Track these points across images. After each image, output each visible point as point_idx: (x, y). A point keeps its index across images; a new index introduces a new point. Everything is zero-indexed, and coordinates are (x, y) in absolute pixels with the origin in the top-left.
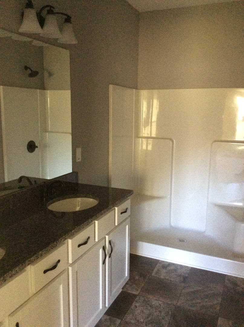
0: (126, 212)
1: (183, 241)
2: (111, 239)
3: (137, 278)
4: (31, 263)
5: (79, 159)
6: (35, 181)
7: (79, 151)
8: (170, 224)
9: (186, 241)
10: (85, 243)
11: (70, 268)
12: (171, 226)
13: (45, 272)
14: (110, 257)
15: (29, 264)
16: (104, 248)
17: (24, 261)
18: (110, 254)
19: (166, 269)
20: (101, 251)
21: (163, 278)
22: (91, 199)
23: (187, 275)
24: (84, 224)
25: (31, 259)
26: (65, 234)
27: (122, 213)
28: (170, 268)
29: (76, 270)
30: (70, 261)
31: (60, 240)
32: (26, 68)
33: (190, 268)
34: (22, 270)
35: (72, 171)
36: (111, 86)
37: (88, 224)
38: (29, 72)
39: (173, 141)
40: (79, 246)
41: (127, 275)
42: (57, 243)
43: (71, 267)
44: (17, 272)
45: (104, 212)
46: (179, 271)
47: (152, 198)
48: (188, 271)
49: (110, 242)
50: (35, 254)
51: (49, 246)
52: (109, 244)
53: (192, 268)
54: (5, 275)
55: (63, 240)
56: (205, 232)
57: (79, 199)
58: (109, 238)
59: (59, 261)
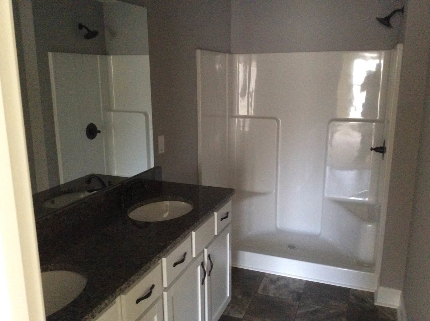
0: (227, 218)
1: (294, 247)
2: (210, 252)
3: (240, 297)
4: (122, 292)
5: (162, 150)
6: (109, 182)
7: (161, 139)
8: (276, 226)
9: (297, 248)
10: (182, 261)
11: (165, 294)
12: (277, 229)
13: (138, 301)
14: (209, 275)
15: (119, 294)
16: (203, 265)
17: (114, 291)
18: (210, 272)
19: (275, 284)
20: (199, 268)
21: (272, 295)
22: (183, 203)
23: (301, 291)
24: (180, 237)
25: (122, 287)
26: (159, 253)
27: (222, 219)
28: (279, 283)
29: (172, 296)
30: (165, 285)
31: (154, 260)
32: (81, 26)
33: (305, 282)
34: (112, 302)
35: (155, 166)
36: (198, 52)
37: (185, 237)
38: (84, 31)
39: (278, 122)
40: (175, 265)
41: (228, 295)
42: (150, 264)
43: (166, 291)
44: (107, 305)
45: (202, 220)
46: (291, 286)
47: (253, 194)
48: (302, 285)
49: (209, 257)
50: (127, 280)
51: (142, 269)
52: (208, 258)
53: (307, 282)
54: (94, 311)
55: (157, 260)
56: (320, 235)
57: (167, 203)
58: (208, 251)
59: (153, 286)
